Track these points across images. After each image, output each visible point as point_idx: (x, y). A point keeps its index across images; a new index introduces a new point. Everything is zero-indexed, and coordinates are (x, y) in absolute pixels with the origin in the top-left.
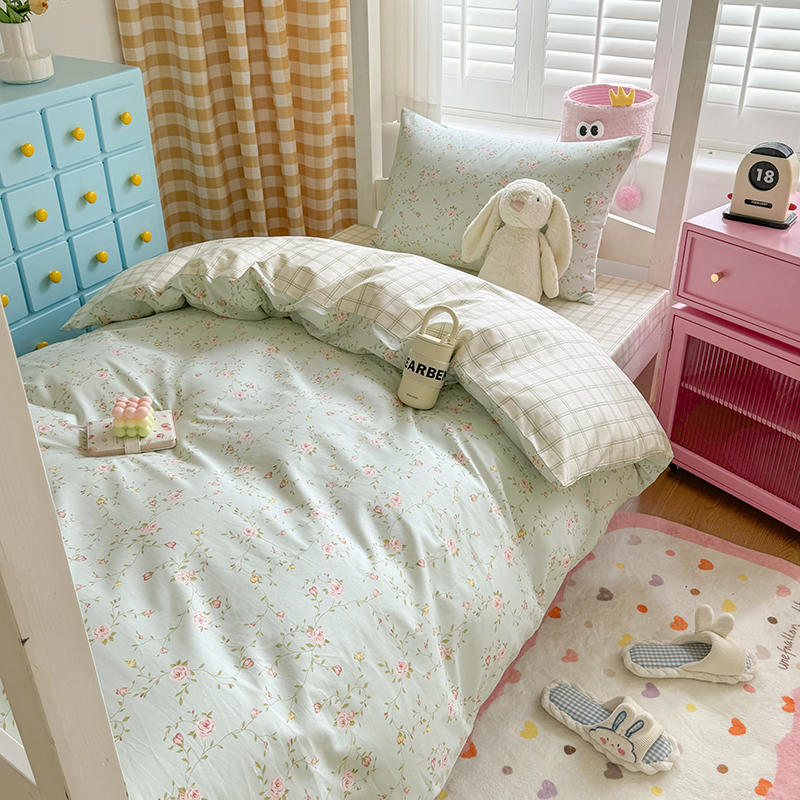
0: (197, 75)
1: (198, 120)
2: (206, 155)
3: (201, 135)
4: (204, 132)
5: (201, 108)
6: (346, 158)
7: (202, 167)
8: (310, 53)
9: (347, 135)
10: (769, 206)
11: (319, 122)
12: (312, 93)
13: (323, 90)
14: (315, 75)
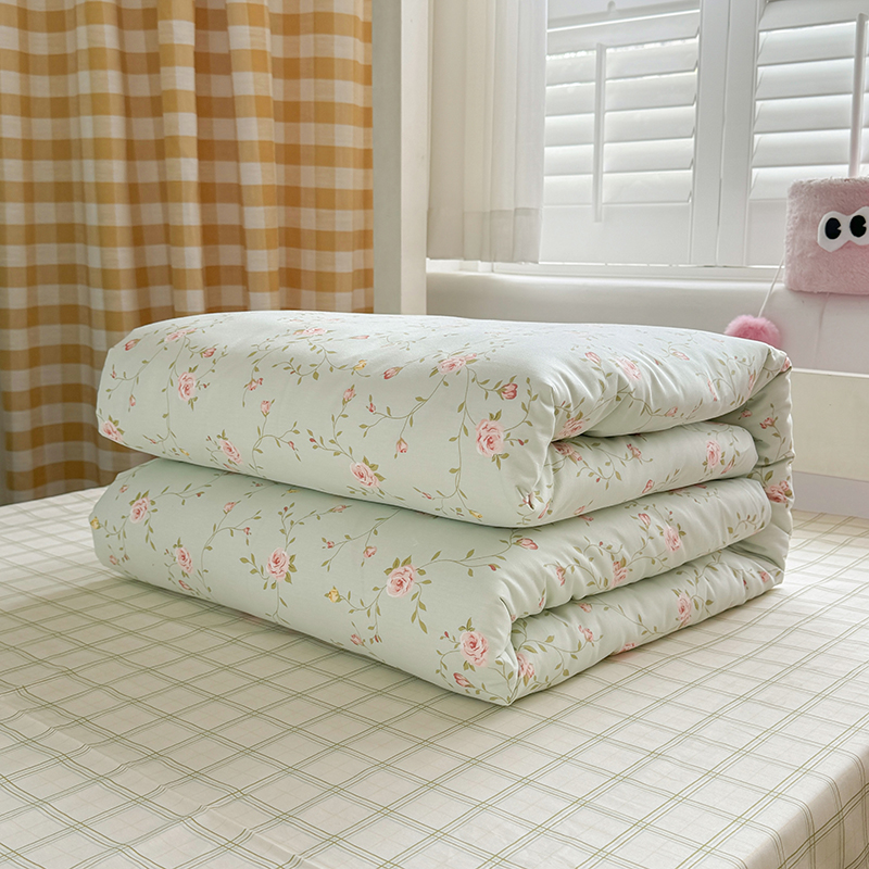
0: (104, 164)
1: (101, 244)
2: (111, 309)
3: (104, 272)
4: (109, 266)
5: (107, 223)
7: (103, 333)
8: (316, 147)
11: (328, 269)
12: (317, 216)
13: (337, 212)
14: (324, 184)
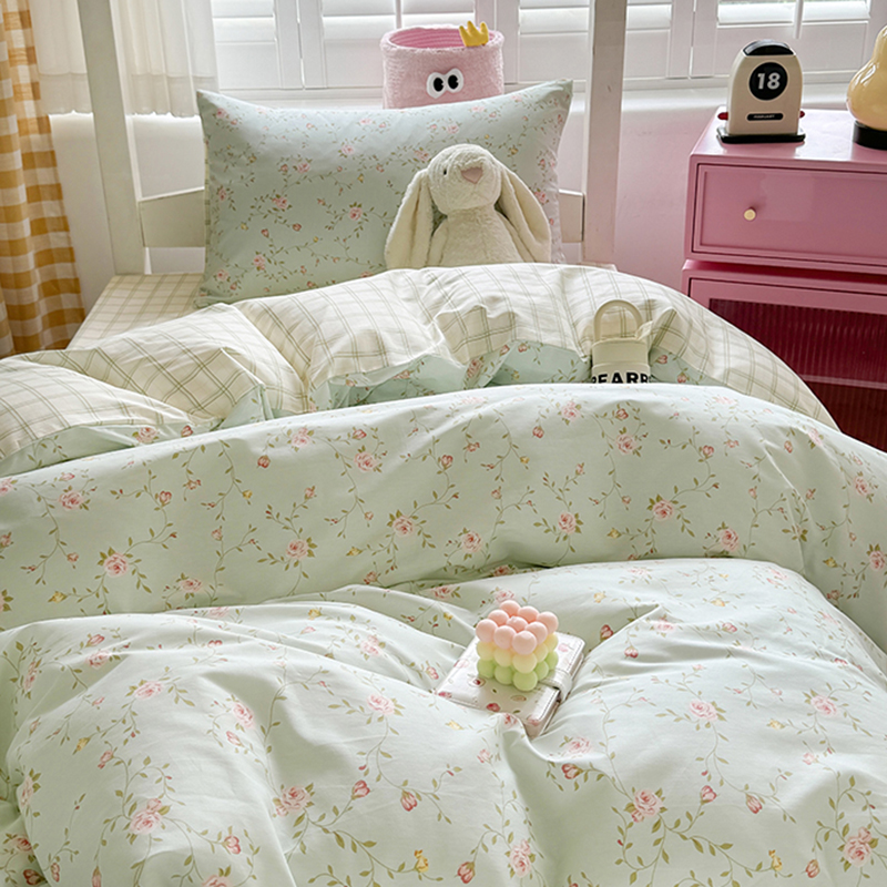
6: (37, 187)
9: (35, 150)
10: (779, 116)
